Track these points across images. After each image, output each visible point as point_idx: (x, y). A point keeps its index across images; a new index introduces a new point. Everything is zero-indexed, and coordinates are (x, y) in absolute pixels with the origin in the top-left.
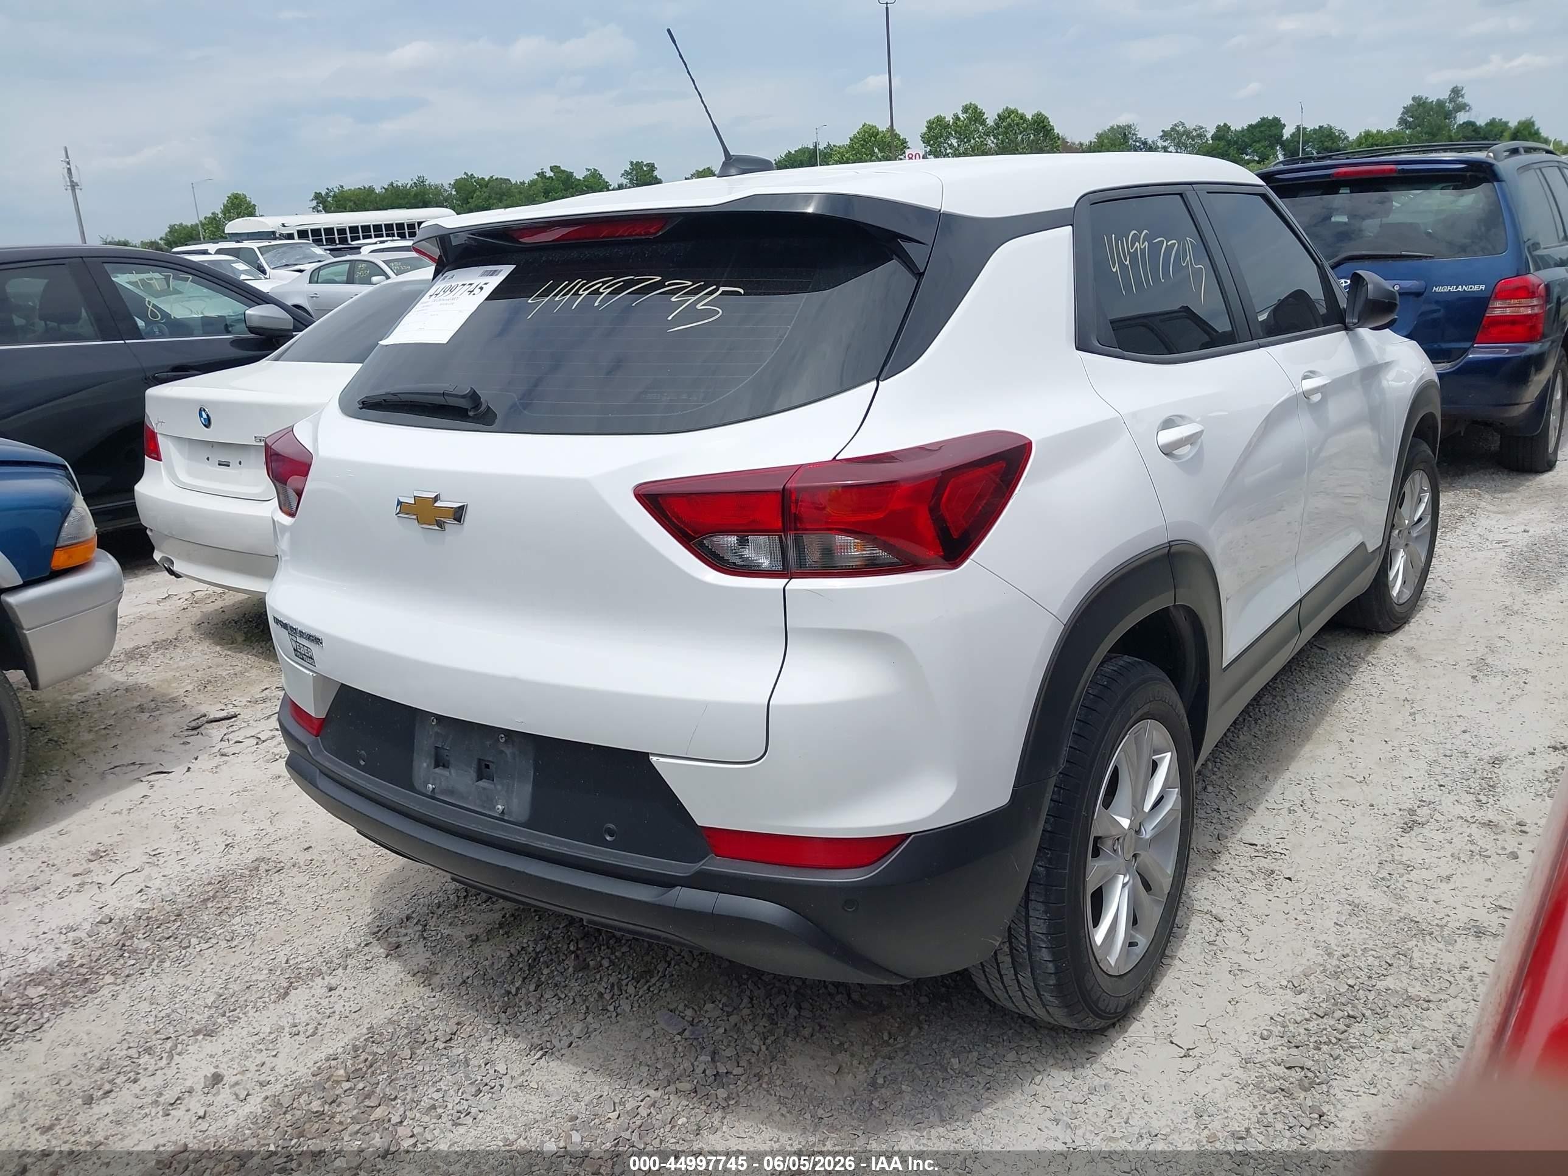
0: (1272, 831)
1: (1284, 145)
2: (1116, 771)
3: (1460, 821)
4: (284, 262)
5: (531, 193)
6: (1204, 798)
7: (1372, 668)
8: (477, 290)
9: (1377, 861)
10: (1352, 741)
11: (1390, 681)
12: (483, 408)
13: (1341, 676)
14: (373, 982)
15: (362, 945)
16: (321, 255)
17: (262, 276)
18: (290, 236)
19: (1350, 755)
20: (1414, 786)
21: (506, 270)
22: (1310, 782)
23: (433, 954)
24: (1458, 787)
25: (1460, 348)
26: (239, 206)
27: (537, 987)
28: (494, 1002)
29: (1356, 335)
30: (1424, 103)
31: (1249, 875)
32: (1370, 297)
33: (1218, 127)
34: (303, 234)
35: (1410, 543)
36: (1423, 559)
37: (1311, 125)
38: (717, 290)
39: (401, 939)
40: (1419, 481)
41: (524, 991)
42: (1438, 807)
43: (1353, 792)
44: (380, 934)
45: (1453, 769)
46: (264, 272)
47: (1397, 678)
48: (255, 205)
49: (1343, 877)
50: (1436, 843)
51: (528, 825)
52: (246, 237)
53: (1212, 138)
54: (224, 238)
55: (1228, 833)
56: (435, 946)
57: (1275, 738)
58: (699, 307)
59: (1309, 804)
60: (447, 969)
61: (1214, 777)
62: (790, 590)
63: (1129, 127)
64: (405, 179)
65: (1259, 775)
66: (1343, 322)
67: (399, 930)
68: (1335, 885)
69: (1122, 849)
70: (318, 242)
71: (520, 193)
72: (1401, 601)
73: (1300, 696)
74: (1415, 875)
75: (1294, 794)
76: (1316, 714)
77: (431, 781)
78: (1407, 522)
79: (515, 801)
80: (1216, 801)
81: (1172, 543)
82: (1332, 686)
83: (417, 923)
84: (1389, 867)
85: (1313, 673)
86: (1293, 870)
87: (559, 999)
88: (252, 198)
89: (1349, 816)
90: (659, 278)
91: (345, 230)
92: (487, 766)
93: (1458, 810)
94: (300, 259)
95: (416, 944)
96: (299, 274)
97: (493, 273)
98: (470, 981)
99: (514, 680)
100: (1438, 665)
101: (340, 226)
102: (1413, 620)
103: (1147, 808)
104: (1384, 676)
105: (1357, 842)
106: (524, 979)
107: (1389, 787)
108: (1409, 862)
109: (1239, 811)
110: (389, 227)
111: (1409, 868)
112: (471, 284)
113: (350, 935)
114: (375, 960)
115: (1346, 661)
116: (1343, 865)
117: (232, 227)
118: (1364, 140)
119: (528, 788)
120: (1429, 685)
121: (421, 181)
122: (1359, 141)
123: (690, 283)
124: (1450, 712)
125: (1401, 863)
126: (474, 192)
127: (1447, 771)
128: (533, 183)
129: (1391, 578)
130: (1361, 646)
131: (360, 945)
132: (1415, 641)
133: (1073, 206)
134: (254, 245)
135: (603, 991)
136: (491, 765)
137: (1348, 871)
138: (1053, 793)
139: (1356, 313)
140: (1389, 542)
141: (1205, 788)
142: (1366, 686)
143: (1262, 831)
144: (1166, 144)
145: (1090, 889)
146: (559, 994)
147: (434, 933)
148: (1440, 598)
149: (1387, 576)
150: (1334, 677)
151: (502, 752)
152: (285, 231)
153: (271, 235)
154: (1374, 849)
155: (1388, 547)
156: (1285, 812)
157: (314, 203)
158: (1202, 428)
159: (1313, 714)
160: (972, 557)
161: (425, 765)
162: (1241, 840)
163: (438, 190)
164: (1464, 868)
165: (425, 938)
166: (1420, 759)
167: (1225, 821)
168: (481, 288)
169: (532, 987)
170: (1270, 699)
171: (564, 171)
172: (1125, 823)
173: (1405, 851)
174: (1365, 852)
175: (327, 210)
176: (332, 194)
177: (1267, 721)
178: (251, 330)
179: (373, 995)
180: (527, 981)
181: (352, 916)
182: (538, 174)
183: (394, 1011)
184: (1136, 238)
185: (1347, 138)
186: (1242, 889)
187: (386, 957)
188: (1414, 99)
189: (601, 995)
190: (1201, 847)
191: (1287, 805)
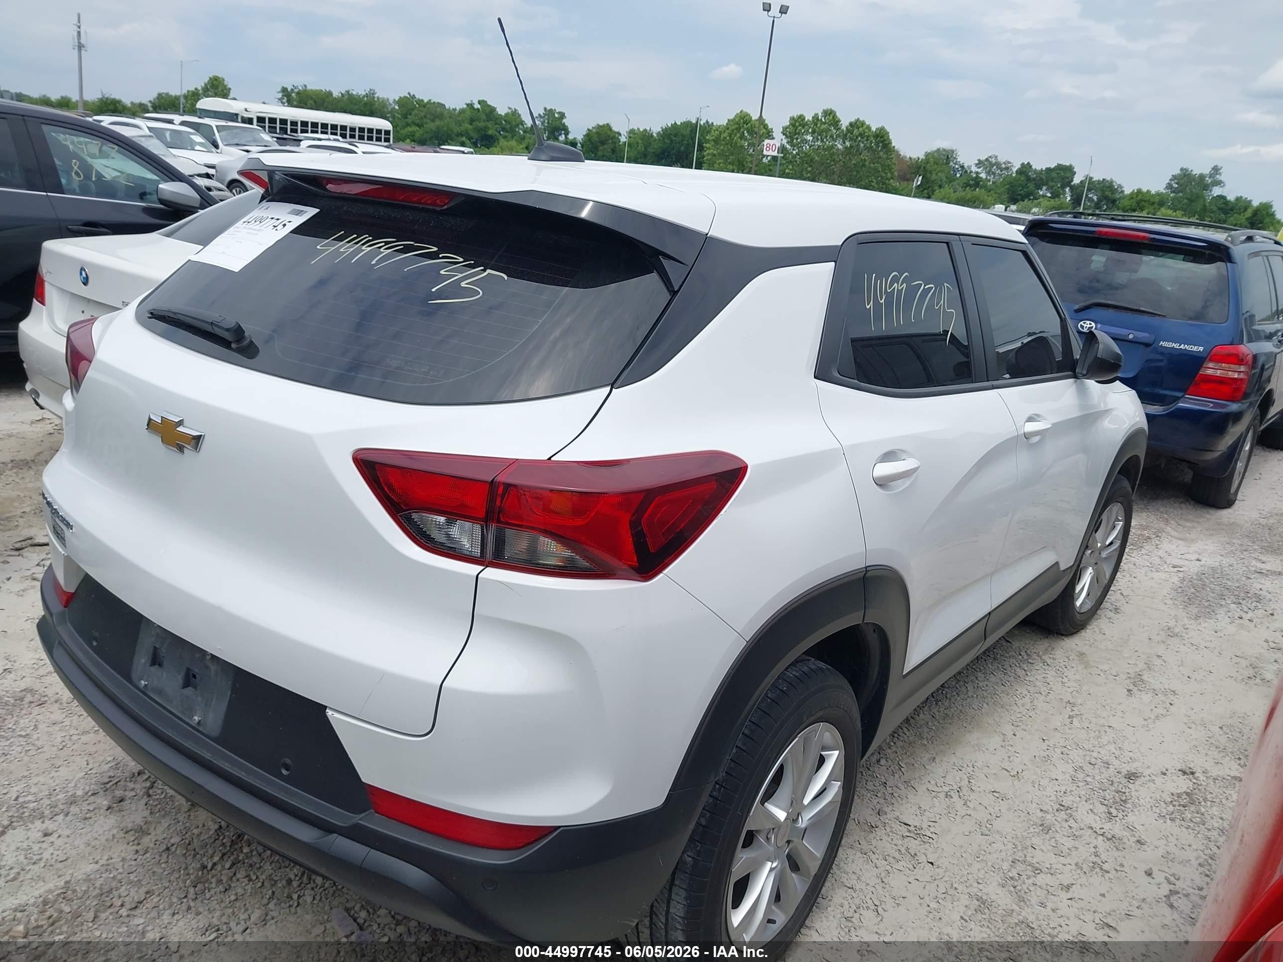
0: (927, 813)
1: (1072, 188)
2: (781, 769)
3: (1090, 830)
4: (236, 141)
5: (460, 119)
6: (876, 769)
7: (1046, 668)
8: (281, 226)
9: (1010, 859)
10: (1014, 735)
11: (1058, 682)
12: (246, 343)
13: (1020, 672)
14: (86, 834)
15: (89, 794)
16: (268, 141)
17: (214, 150)
18: (250, 121)
19: (1010, 748)
20: (1058, 788)
21: (311, 212)
22: (970, 769)
23: (151, 813)
24: (1095, 797)
25: (1174, 396)
26: (217, 87)
27: (233, 864)
28: (188, 874)
29: (1083, 384)
30: (1189, 174)
31: (897, 855)
32: (1099, 356)
33: (1023, 164)
34: (261, 120)
35: (1099, 563)
36: (1108, 576)
37: (1097, 177)
38: (484, 270)
39: (127, 793)
40: (1116, 510)
41: (219, 867)
42: (1074, 814)
43: (1004, 785)
44: (108, 786)
45: (1094, 778)
46: (216, 146)
47: (1065, 680)
48: (230, 89)
49: (978, 870)
50: (1065, 850)
51: (217, 740)
52: (212, 115)
53: (1017, 171)
54: (193, 111)
55: (888, 810)
56: (156, 805)
57: (950, 721)
58: (463, 284)
59: (965, 791)
60: (160, 830)
61: (889, 751)
62: (481, 578)
63: (953, 151)
64: (360, 90)
65: (928, 756)
66: (1074, 371)
67: (128, 784)
68: (970, 877)
69: (776, 838)
70: (272, 130)
71: (450, 117)
72: (1082, 611)
73: (981, 684)
74: (1041, 879)
75: (954, 778)
76: (991, 703)
77: (146, 677)
78: (1099, 545)
79: (211, 715)
80: (886, 775)
81: (868, 569)
82: (1009, 679)
83: (146, 780)
84: (1020, 867)
85: (996, 664)
86: (937, 855)
87: (250, 880)
88: (229, 83)
89: (997, 808)
90: (435, 249)
91: (297, 123)
92: (194, 676)
93: (1090, 820)
94: (250, 141)
95: (139, 800)
96: (245, 153)
97: (298, 213)
98: (173, 849)
99: (219, 609)
100: (1102, 674)
101: (294, 119)
102: (1090, 627)
103: (806, 801)
104: (1055, 676)
105: (997, 837)
106: (224, 855)
107: (1037, 786)
108: (1038, 865)
109: (902, 788)
110: (334, 127)
111: (1037, 870)
112: (278, 219)
113: (82, 780)
114: (96, 811)
115: (1026, 657)
116: (981, 857)
117: (205, 103)
118: (1135, 196)
119: (223, 707)
120: (1091, 691)
121: (372, 93)
122: (1132, 196)
123: (461, 260)
124: (1102, 721)
125: (1031, 865)
126: (413, 110)
127: (1089, 779)
128: (462, 111)
129: (1077, 591)
130: (1042, 645)
131: (87, 793)
132: (1087, 647)
133: (840, 244)
134: (213, 123)
135: (293, 877)
136: (197, 676)
137: (984, 865)
138: (714, 789)
139: (1086, 366)
140: (1080, 561)
141: (878, 761)
142: (1038, 683)
143: (918, 811)
144: (979, 170)
145: (733, 879)
146: (252, 873)
147: (159, 792)
148: (1117, 610)
149: (1074, 589)
150: (1013, 671)
151: (207, 667)
152: (246, 115)
153: (233, 117)
154: (1010, 846)
155: (1079, 565)
156: (942, 795)
157: (280, 95)
158: (919, 464)
159: (987, 704)
160: (665, 572)
161: (143, 661)
162: (897, 818)
163: (384, 103)
164: (1084, 880)
165: (149, 796)
166: (1068, 763)
167: (888, 797)
168: (284, 225)
169: (228, 865)
170: (953, 683)
171: (489, 106)
172: (781, 815)
173: (1038, 852)
174: (1003, 848)
175: (290, 103)
176: (296, 90)
177: (947, 704)
178: (161, 201)
179: (82, 847)
180: (226, 857)
181: (91, 762)
182: (468, 105)
183: (97, 867)
184: (895, 280)
185: (1122, 192)
186: (888, 868)
187: (107, 810)
188: (1182, 169)
189: (289, 882)
190: (861, 820)
191: (946, 789)
